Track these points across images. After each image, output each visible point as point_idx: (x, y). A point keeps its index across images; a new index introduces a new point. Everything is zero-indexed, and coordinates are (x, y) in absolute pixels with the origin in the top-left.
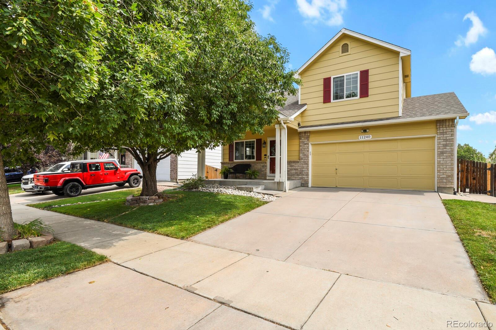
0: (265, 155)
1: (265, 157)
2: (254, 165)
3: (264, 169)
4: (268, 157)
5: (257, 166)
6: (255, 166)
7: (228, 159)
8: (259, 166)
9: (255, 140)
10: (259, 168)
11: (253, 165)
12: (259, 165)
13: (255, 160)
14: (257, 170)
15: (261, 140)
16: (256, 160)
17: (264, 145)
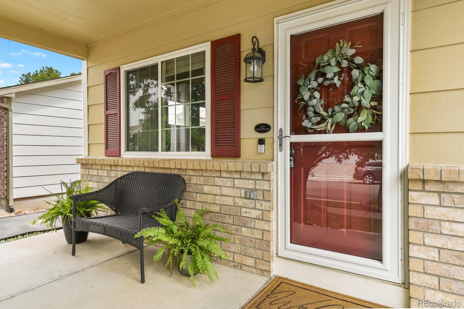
0: (263, 128)
1: (261, 142)
2: (201, 180)
3: (255, 214)
4: (281, 138)
5: (217, 190)
6: (206, 189)
7: (103, 147)
8: (225, 191)
9: (206, 47)
10: (229, 201)
11: (194, 181)
12: (229, 183)
13: (206, 155)
14: (217, 209)
15: (236, 39)
16: (213, 155)
17: (254, 69)
